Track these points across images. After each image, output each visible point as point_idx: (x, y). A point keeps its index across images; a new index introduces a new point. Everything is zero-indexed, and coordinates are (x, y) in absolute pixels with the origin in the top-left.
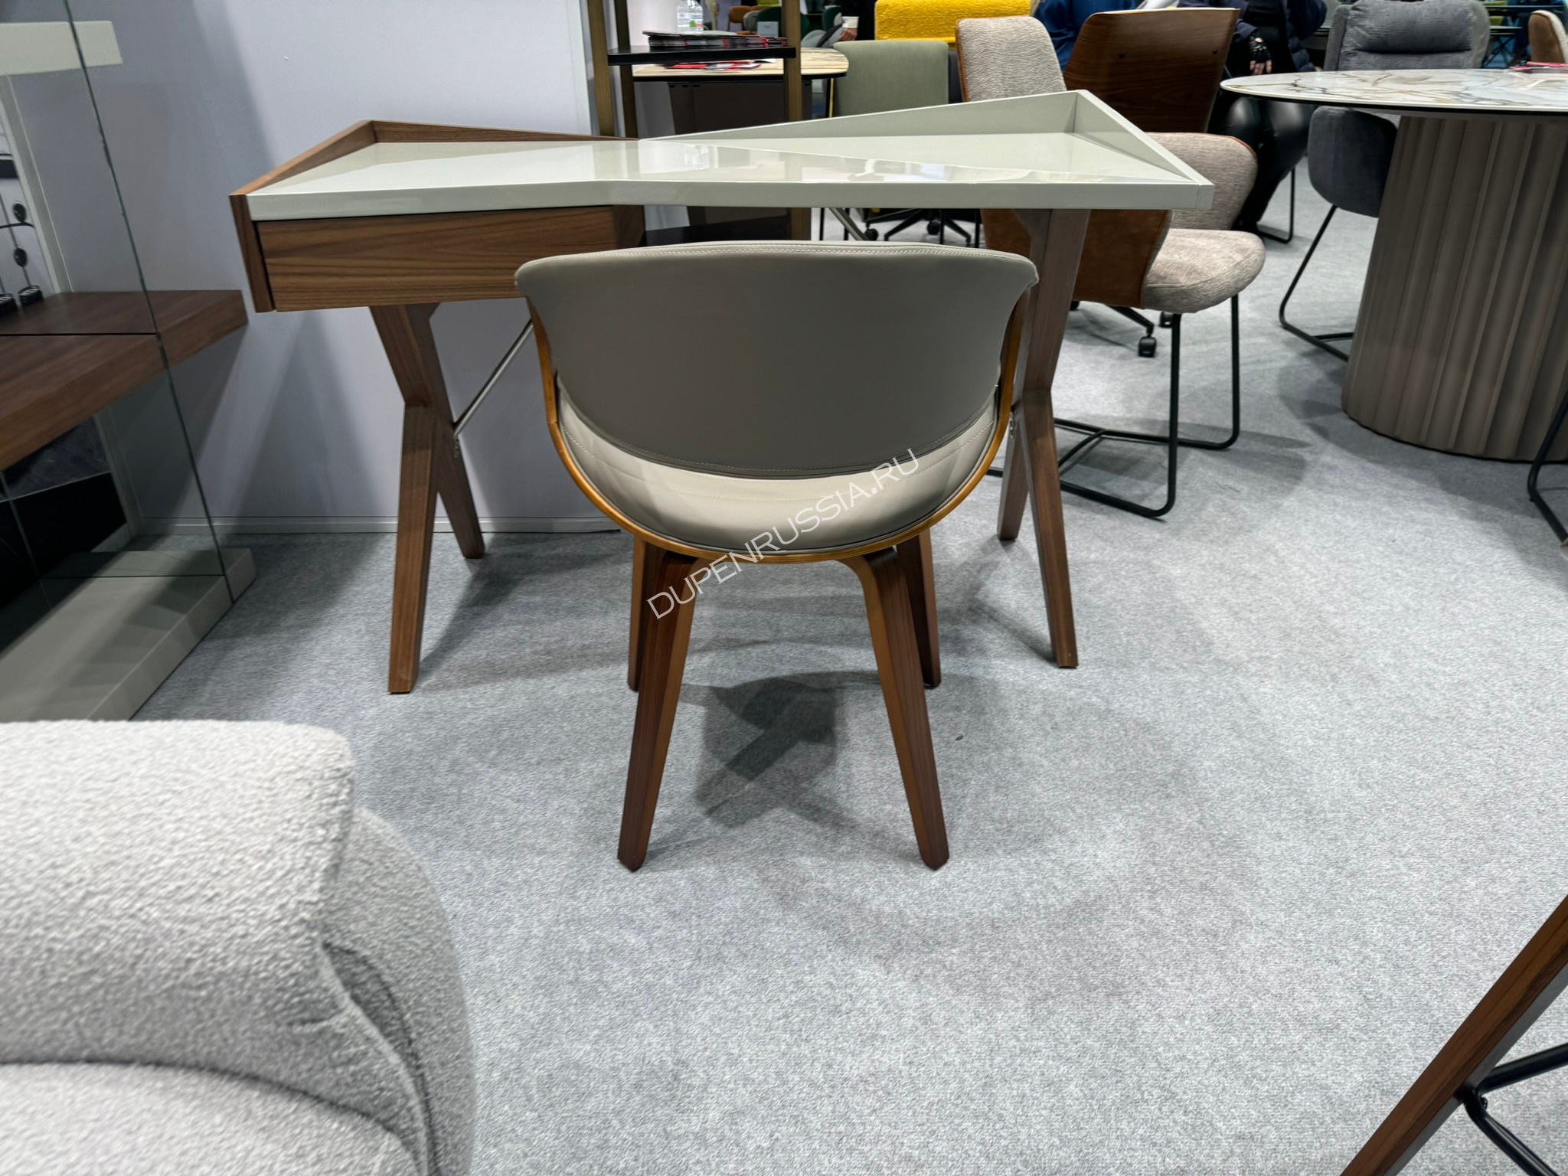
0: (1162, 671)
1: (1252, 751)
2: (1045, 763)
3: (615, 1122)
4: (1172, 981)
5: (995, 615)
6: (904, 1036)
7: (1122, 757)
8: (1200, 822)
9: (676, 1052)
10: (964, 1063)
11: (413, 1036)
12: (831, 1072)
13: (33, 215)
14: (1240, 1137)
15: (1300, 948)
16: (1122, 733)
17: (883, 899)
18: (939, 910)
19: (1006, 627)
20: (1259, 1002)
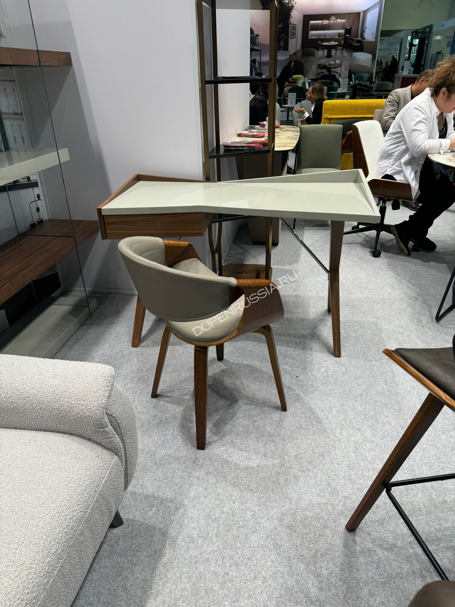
0: (368, 361)
1: (388, 389)
2: (321, 387)
3: (177, 471)
4: (340, 454)
5: (319, 338)
6: (258, 459)
7: (346, 387)
8: (364, 410)
9: (196, 455)
10: (273, 468)
11: (123, 435)
12: (236, 466)
13: (42, 197)
14: (345, 497)
15: (381, 450)
16: (348, 380)
17: (261, 421)
18: (277, 427)
19: (321, 342)
20: (364, 463)
